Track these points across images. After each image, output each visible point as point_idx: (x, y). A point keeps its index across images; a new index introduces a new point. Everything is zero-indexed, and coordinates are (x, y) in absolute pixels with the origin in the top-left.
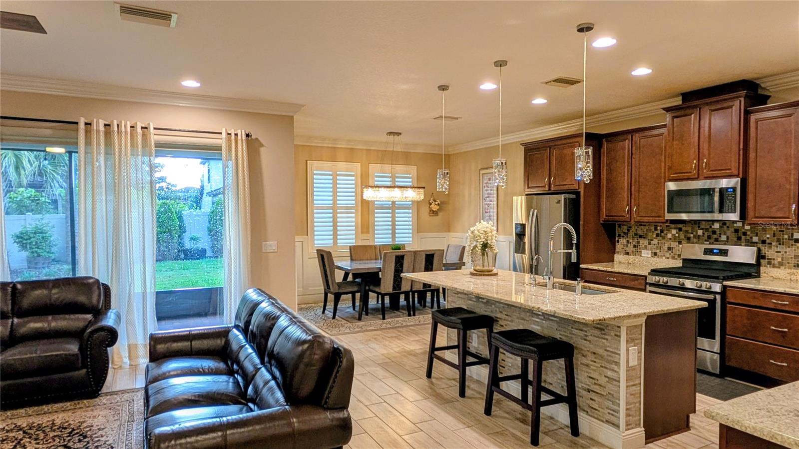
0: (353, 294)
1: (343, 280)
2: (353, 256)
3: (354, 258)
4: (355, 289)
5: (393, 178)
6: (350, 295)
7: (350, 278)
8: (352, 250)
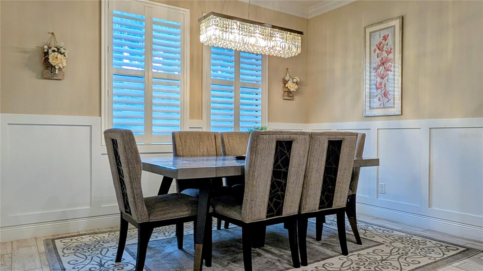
0: (179, 223)
1: (160, 193)
2: (179, 148)
3: (180, 152)
4: (184, 212)
6: (174, 227)
7: (173, 189)
8: (177, 139)
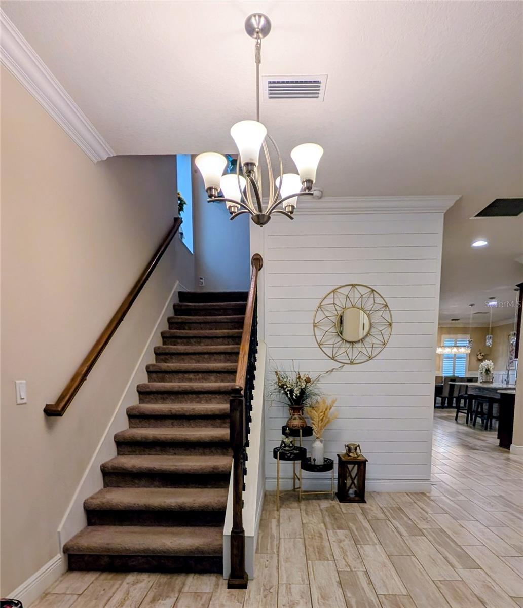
5: (456, 341)
